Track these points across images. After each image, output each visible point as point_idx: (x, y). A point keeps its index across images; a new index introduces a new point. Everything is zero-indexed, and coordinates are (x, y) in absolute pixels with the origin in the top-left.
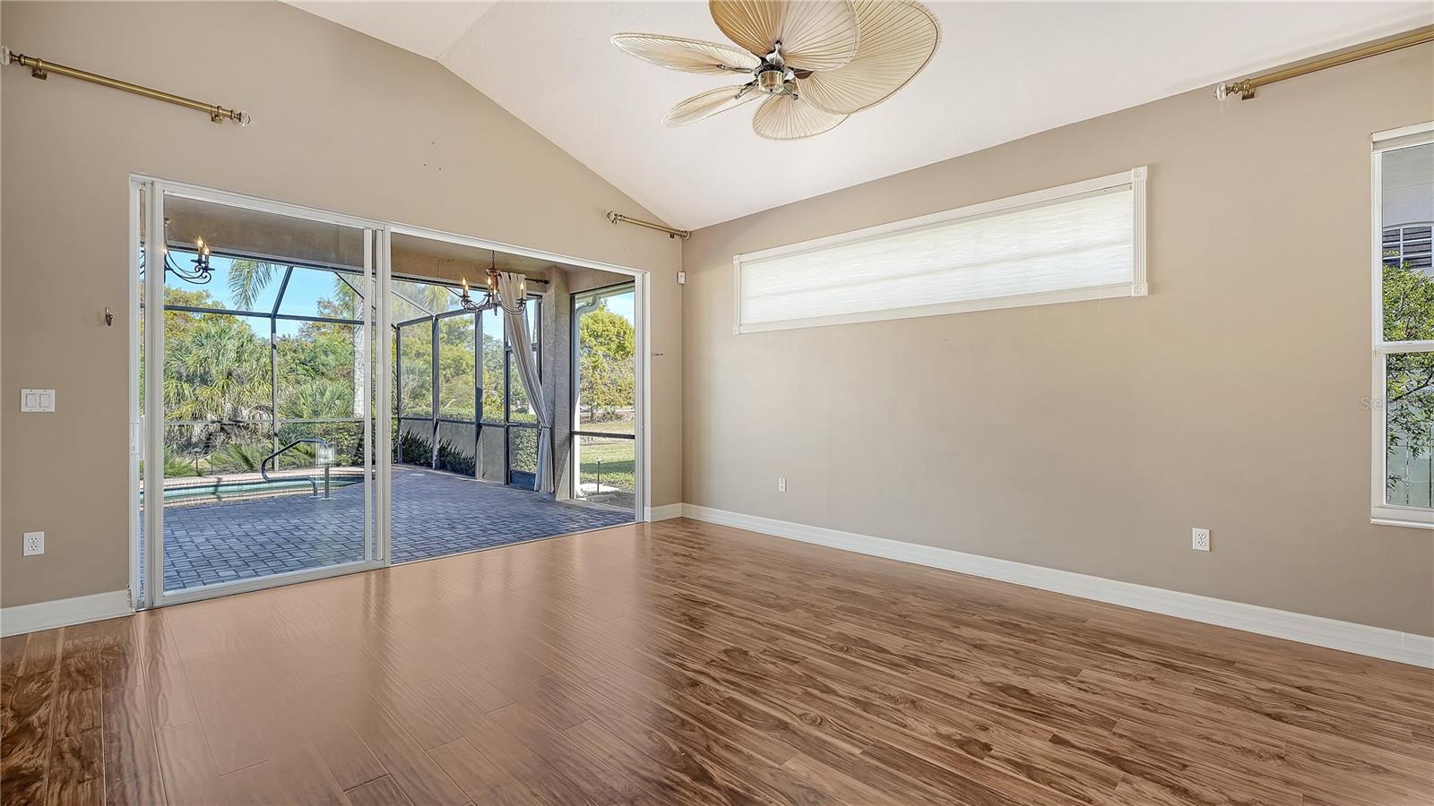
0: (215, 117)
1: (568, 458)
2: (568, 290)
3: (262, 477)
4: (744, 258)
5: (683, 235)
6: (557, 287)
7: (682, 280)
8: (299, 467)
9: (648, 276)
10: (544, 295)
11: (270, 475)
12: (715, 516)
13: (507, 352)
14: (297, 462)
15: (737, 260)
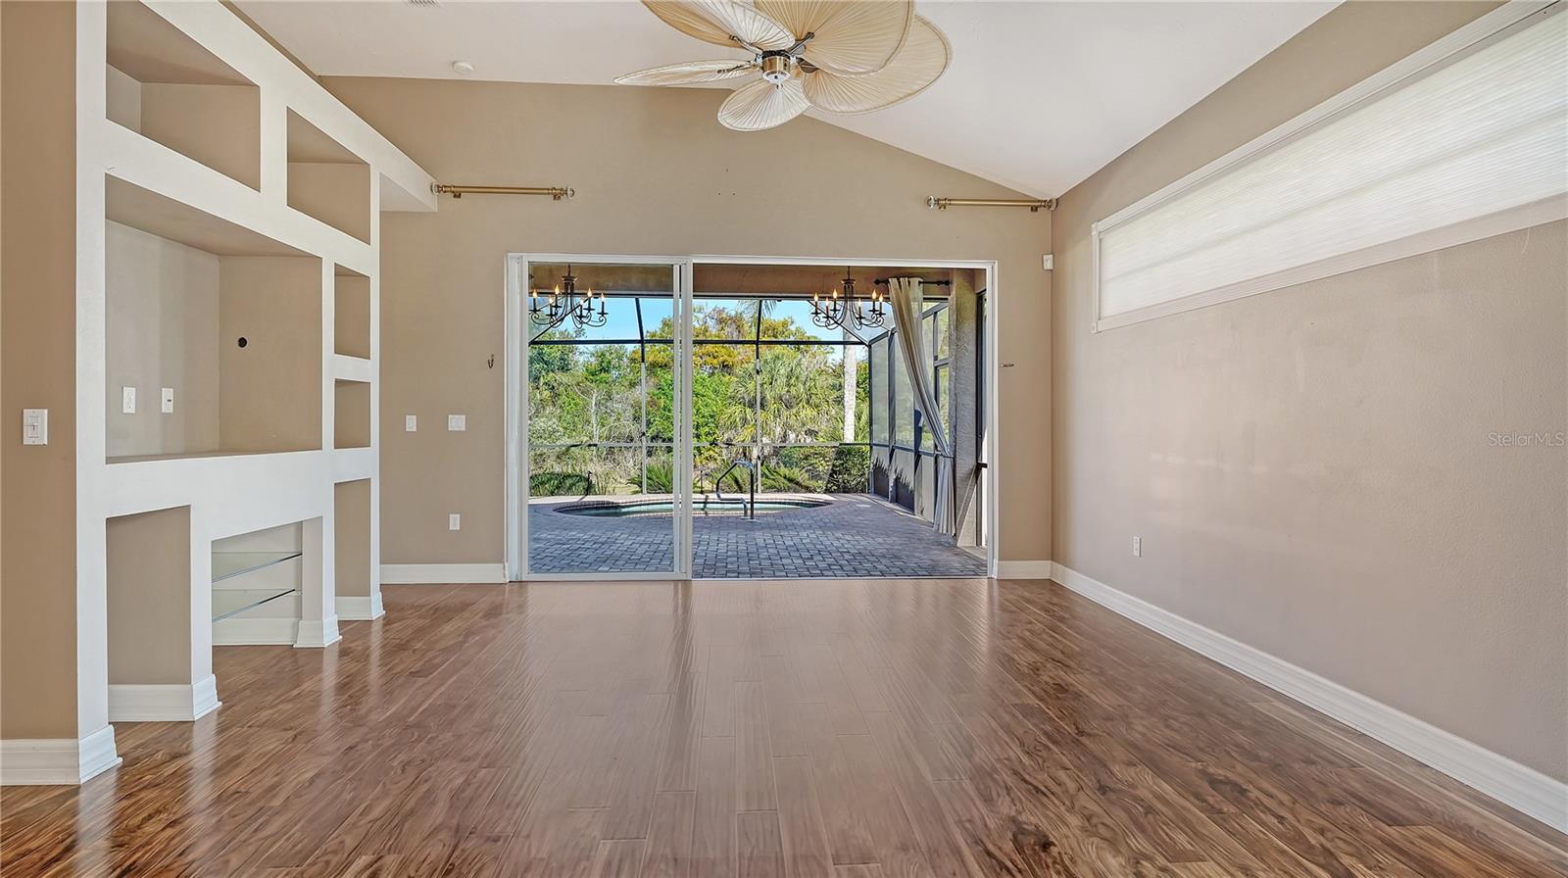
0: (556, 197)
1: (974, 495)
2: (974, 290)
3: (716, 497)
4: (1101, 225)
5: (1048, 204)
6: (959, 288)
7: (1048, 265)
8: (779, 491)
9: (996, 265)
10: (949, 298)
11: (723, 496)
12: (1077, 582)
13: (936, 368)
14: (777, 485)
15: (1097, 228)
